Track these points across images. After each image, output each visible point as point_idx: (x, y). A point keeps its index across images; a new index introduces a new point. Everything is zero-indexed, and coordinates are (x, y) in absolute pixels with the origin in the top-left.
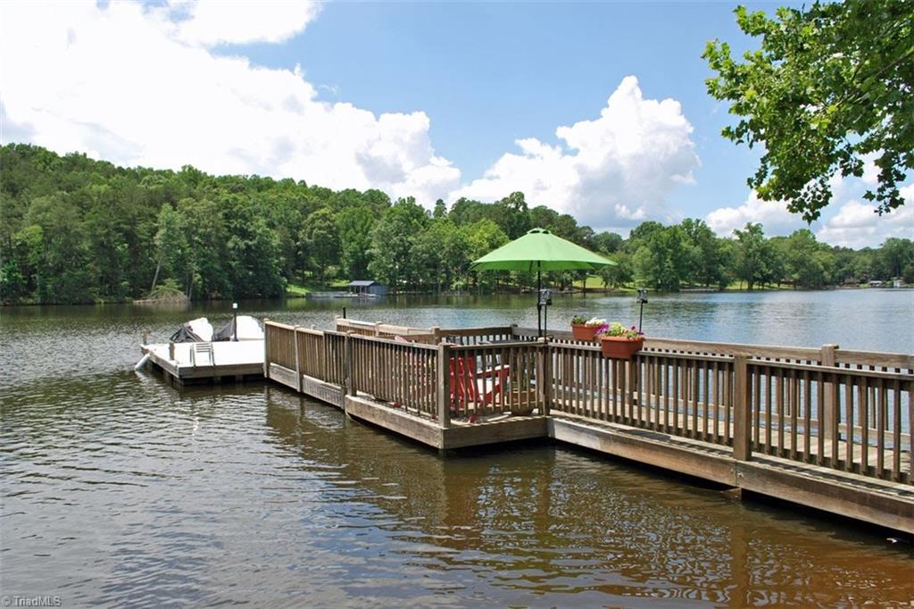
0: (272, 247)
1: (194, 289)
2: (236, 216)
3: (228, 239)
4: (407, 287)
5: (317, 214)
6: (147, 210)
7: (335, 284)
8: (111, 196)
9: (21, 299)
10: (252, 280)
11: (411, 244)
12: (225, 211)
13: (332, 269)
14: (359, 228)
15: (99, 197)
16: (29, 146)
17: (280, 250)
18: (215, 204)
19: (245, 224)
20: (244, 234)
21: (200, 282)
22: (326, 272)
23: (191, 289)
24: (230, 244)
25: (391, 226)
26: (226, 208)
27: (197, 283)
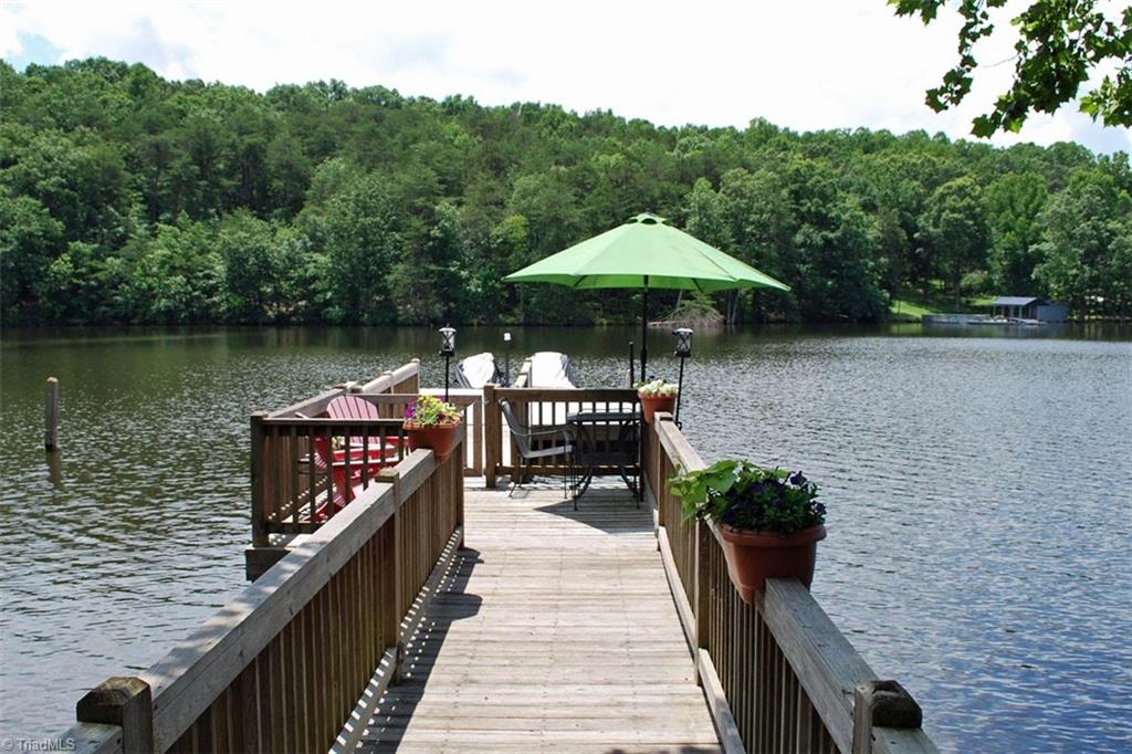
0: (867, 241)
1: (740, 305)
2: (810, 194)
3: (795, 229)
4: (1103, 309)
5: (950, 188)
6: (674, 188)
7: (980, 302)
8: (622, 171)
9: (500, 316)
10: (833, 294)
11: (1113, 233)
12: (794, 187)
13: (974, 277)
14: (1020, 208)
15: (607, 173)
16: (538, 105)
17: (880, 247)
18: (777, 176)
19: (824, 206)
20: (822, 221)
21: (749, 296)
22: (963, 283)
23: (735, 306)
24: (799, 238)
25: (1078, 204)
26: (795, 182)
27: (744, 297)
